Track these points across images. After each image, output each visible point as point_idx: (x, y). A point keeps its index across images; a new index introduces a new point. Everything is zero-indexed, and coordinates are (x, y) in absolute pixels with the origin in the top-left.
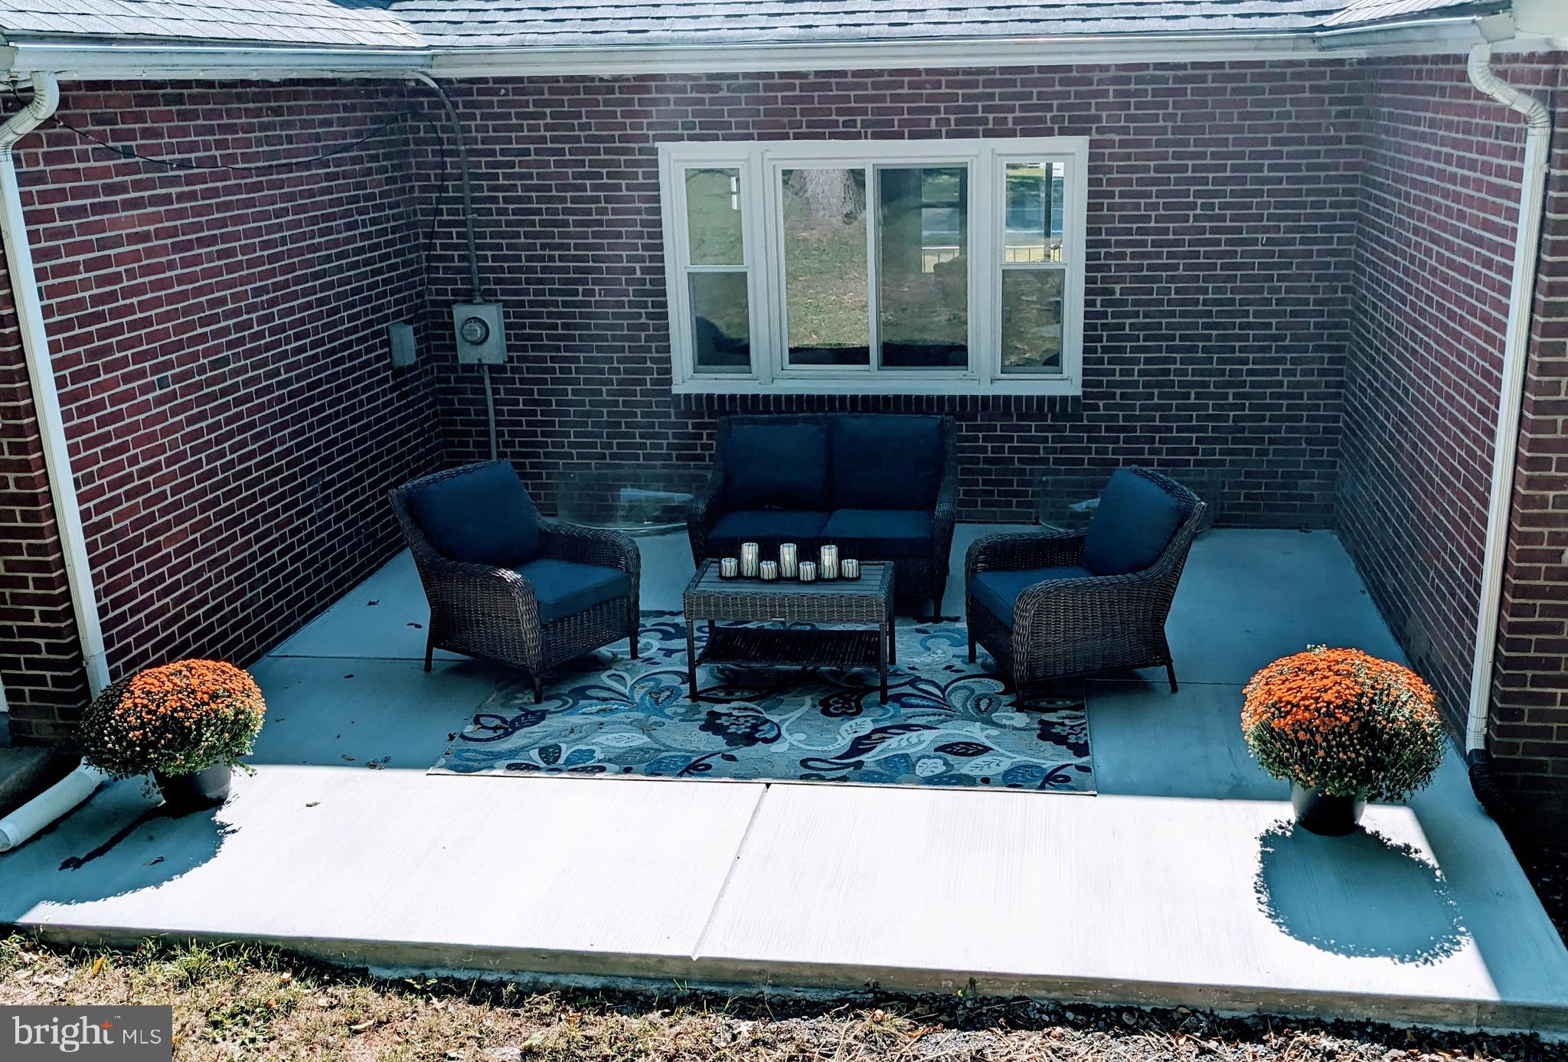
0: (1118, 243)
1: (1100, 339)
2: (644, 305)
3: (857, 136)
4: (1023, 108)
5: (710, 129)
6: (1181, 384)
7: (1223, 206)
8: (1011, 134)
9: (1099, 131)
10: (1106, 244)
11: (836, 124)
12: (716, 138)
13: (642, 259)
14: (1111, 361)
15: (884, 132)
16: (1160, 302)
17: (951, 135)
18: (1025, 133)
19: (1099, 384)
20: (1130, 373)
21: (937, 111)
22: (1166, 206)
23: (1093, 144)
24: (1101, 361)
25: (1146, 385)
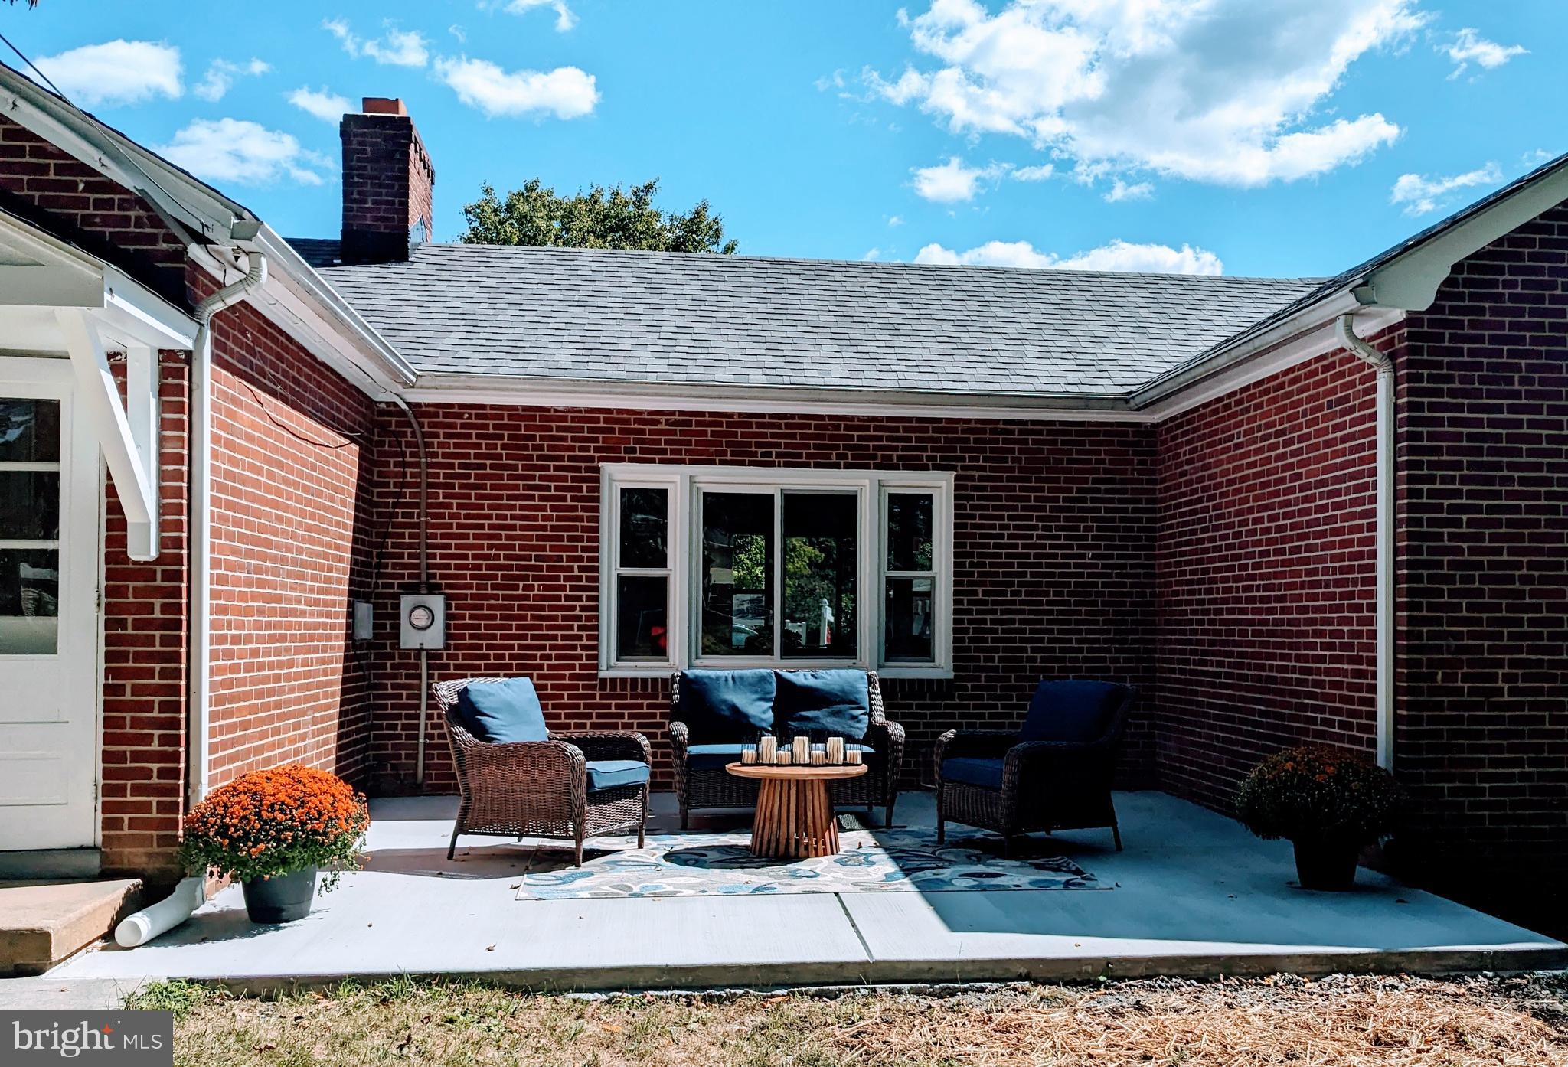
0: (980, 555)
1: (966, 631)
2: (579, 598)
3: (771, 464)
4: (904, 449)
5: (650, 453)
6: (1032, 669)
7: (1058, 528)
8: (896, 467)
9: (963, 468)
10: (970, 555)
11: (755, 454)
12: (652, 461)
13: (579, 559)
14: (977, 650)
15: (793, 460)
16: (1013, 602)
17: (848, 466)
18: (906, 467)
19: (967, 669)
20: (992, 659)
21: (837, 447)
22: (1016, 527)
23: (957, 478)
24: (968, 649)
25: (1005, 669)
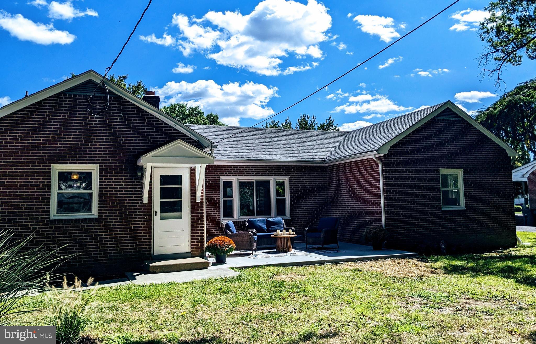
0: (295, 193)
1: (293, 209)
2: (216, 205)
3: (254, 175)
4: (280, 172)
5: (230, 174)
6: (306, 216)
7: (310, 187)
8: (278, 176)
9: (291, 175)
10: (293, 193)
11: (251, 173)
12: (230, 175)
13: (216, 196)
14: (295, 213)
15: (258, 175)
16: (302, 203)
17: (269, 176)
18: (280, 176)
19: (293, 217)
20: (298, 215)
21: (267, 172)
22: (302, 187)
23: (290, 177)
24: (293, 213)
25: (301, 217)
